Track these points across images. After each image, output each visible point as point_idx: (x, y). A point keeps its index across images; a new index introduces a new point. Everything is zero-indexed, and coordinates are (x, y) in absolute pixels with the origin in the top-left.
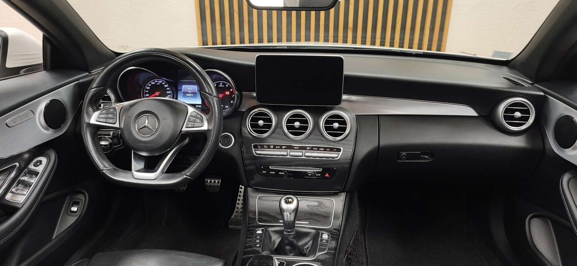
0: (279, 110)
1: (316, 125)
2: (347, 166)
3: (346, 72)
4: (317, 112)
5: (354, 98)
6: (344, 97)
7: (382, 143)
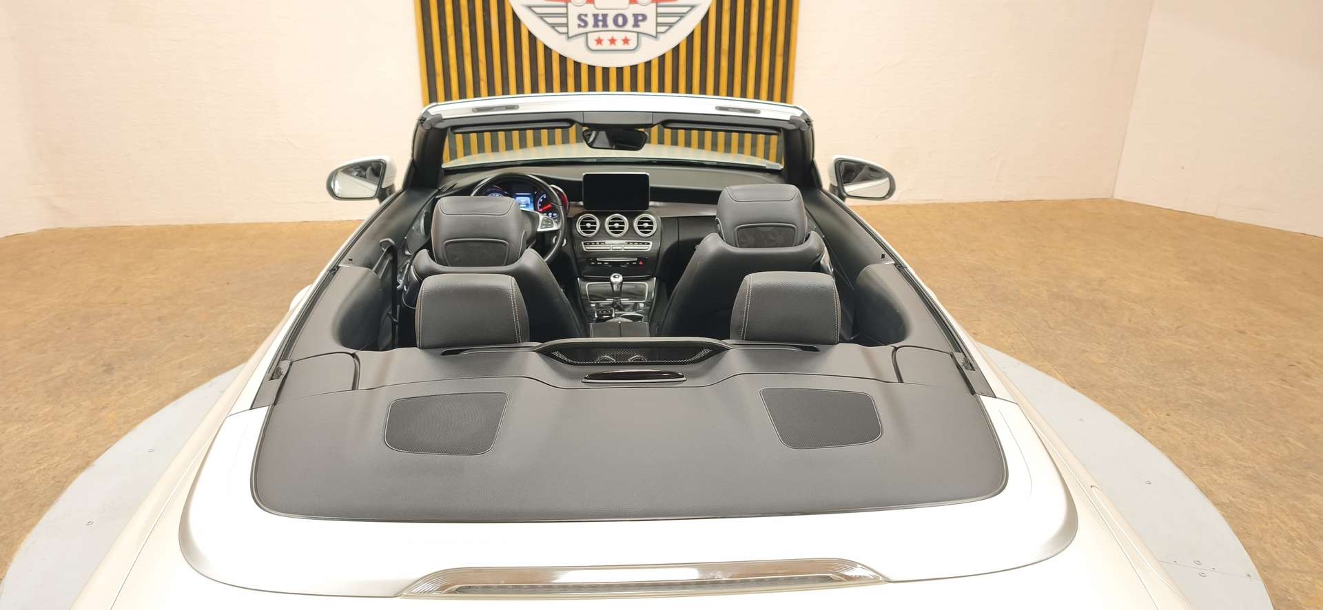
0: (602, 216)
1: (631, 226)
2: (656, 255)
3: (651, 185)
4: (631, 217)
5: (658, 204)
6: (651, 203)
7: (680, 239)
